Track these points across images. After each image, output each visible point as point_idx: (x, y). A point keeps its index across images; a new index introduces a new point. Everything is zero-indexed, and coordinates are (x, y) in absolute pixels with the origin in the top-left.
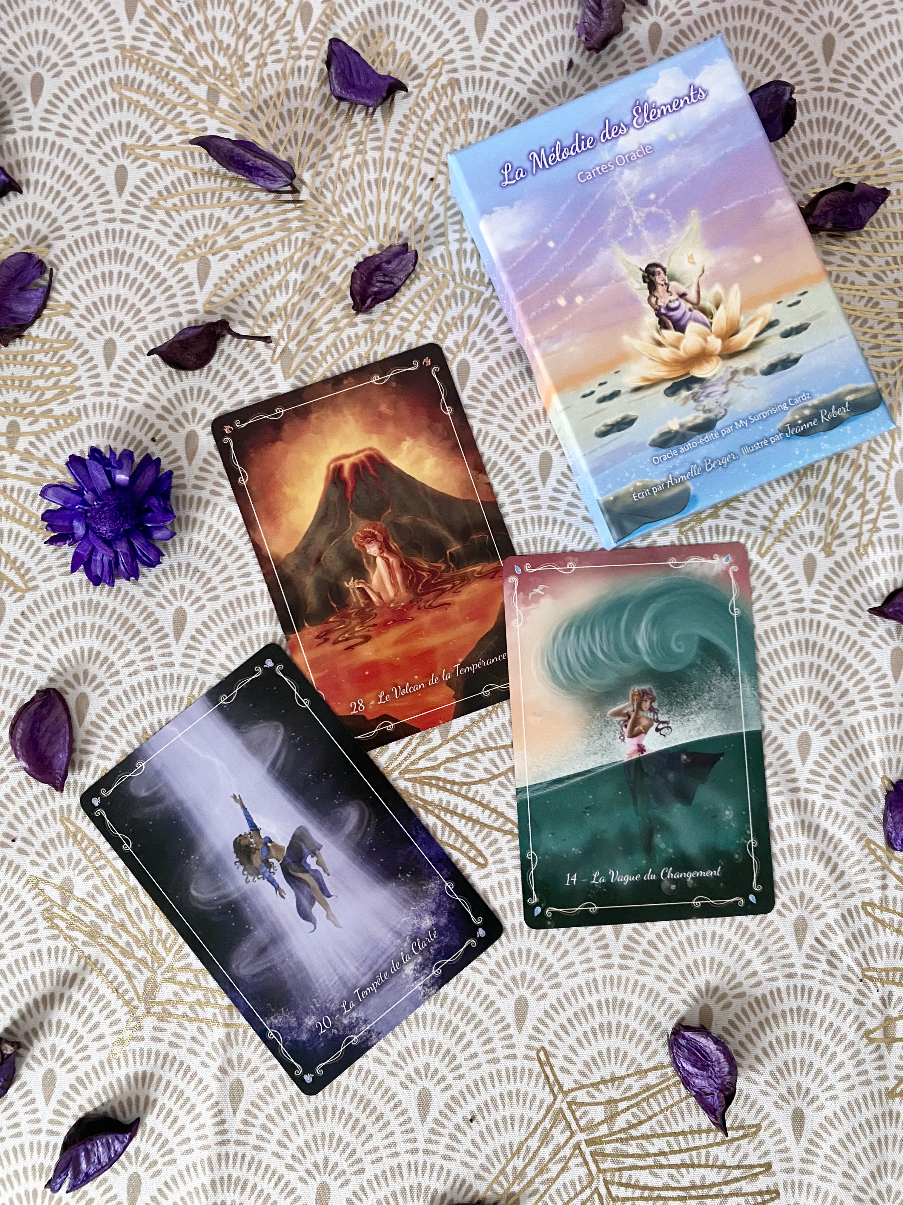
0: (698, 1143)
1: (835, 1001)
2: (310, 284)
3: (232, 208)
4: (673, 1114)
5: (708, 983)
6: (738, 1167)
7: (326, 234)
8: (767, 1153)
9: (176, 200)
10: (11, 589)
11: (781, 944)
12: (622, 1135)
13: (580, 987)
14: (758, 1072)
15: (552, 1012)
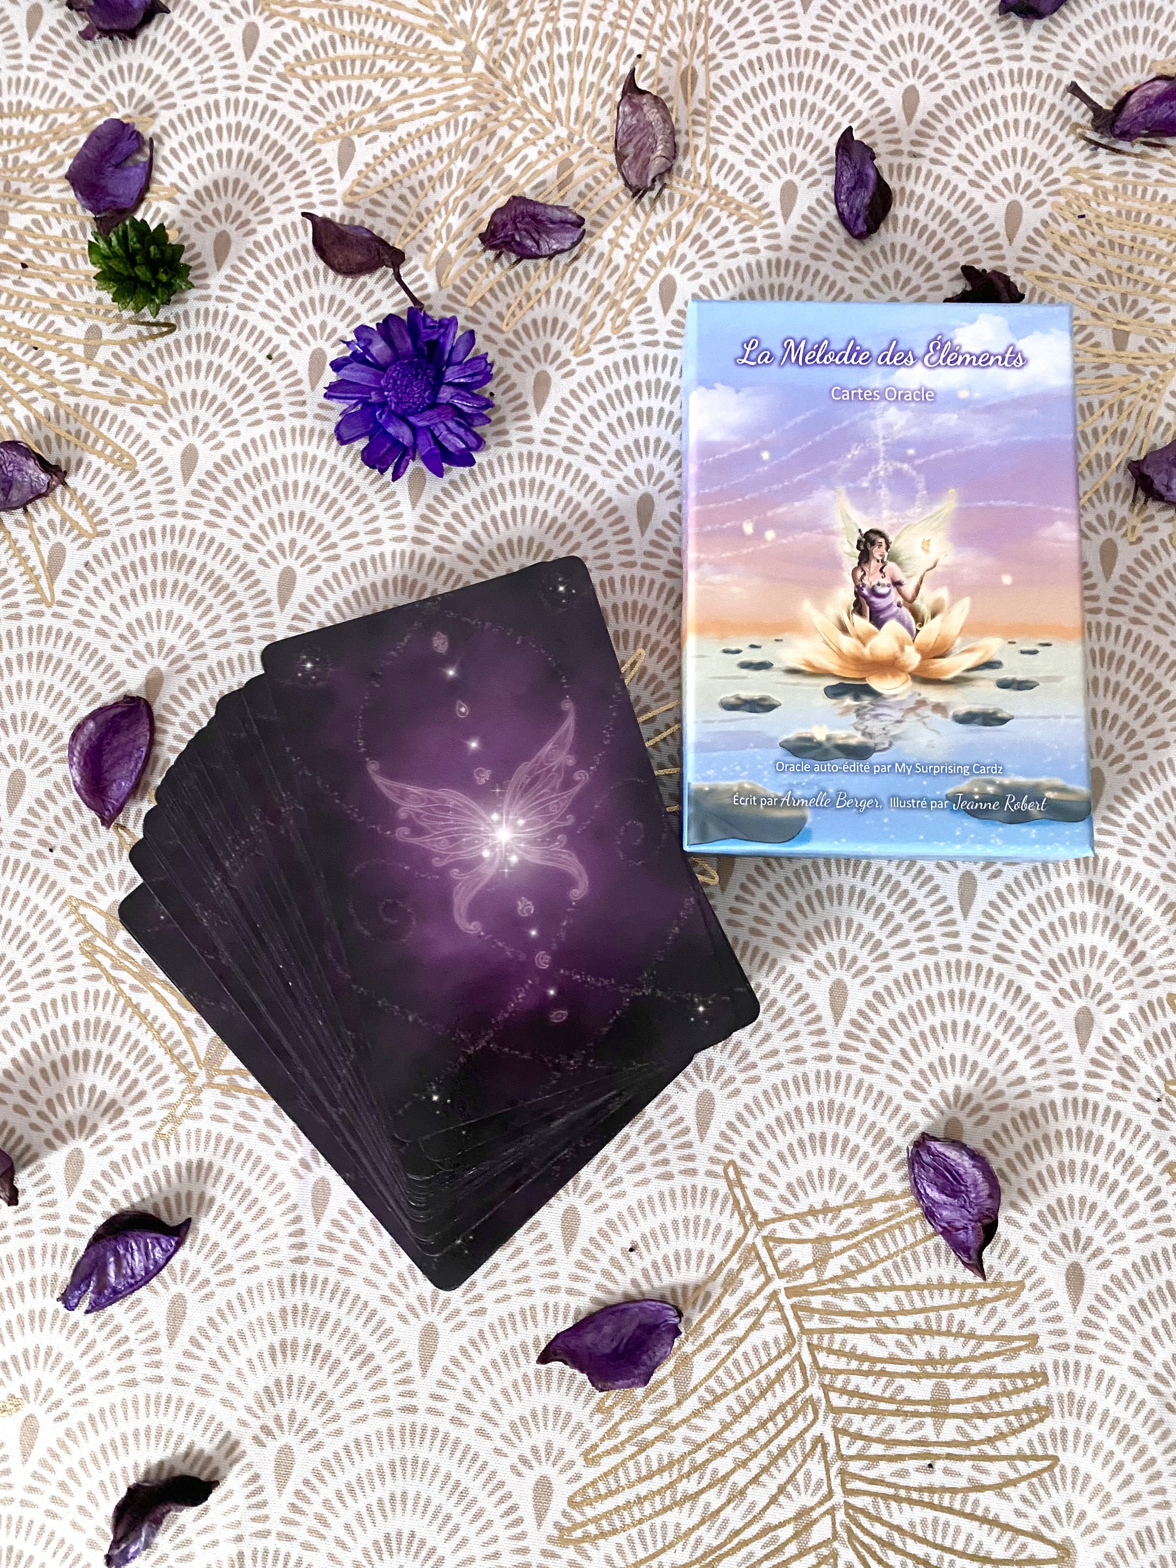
0: (937, 1301)
1: (1128, 1122)
2: (480, 175)
3: (387, 80)
4: (905, 1260)
5: (957, 1089)
6: (991, 1338)
7: (503, 117)
8: (1032, 1321)
9: (317, 68)
10: (75, 533)
11: (1059, 1042)
12: (836, 1286)
13: (785, 1083)
14: (1022, 1212)
15: (746, 1115)
